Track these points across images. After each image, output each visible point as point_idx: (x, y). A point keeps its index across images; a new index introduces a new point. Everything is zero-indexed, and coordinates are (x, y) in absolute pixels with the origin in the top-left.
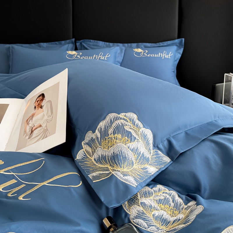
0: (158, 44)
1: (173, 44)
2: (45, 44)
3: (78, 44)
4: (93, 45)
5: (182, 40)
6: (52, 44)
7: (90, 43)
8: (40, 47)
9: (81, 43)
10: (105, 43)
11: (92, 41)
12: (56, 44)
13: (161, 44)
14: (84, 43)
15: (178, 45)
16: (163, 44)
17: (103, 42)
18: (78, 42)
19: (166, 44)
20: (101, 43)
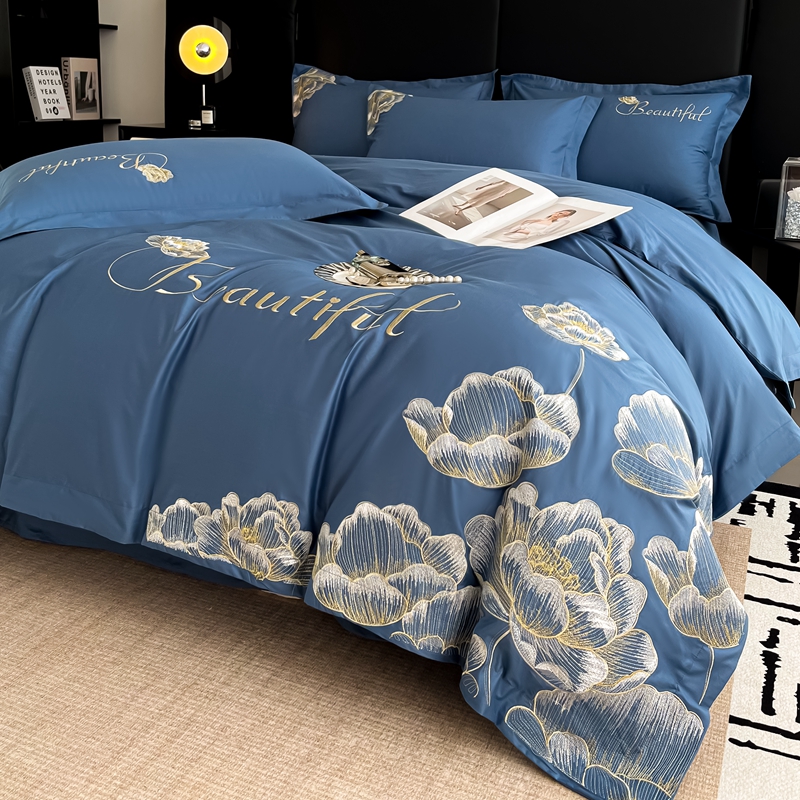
0: (686, 88)
1: (724, 89)
2: (439, 81)
3: (504, 84)
4: (537, 87)
5: (747, 79)
6: (453, 81)
7: (532, 82)
8: (428, 87)
9: (511, 82)
10: (565, 81)
11: (535, 76)
12: (461, 81)
13: (693, 87)
14: (518, 81)
15: (737, 91)
16: (698, 86)
17: (560, 81)
18: (504, 79)
19: (704, 89)
20: (554, 82)
